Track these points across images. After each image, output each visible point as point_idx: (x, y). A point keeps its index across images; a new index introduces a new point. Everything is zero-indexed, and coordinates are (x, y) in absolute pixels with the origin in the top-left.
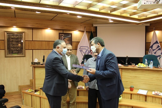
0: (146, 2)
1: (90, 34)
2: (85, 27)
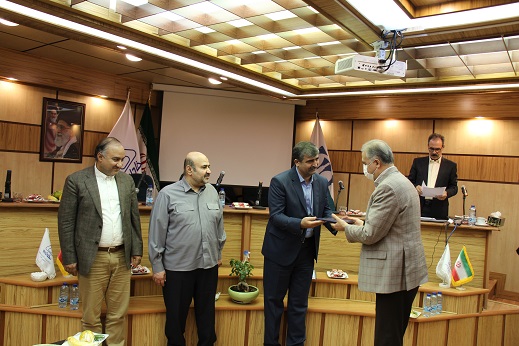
0: (361, 66)
1: (141, 113)
2: (128, 90)
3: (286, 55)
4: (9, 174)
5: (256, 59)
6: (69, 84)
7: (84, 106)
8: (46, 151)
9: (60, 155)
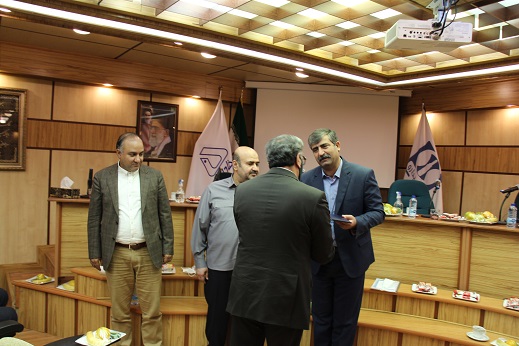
0: (408, 34)
2: (220, 89)
3: (347, 35)
4: (91, 172)
5: (318, 43)
6: (160, 86)
7: (176, 107)
9: (154, 155)
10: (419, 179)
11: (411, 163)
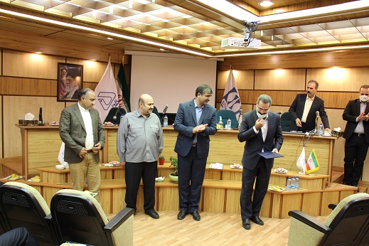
0: (234, 44)
1: (117, 69)
2: (109, 55)
4: (41, 109)
6: (73, 54)
7: (82, 66)
8: (60, 95)
9: (69, 98)
10: (229, 109)
11: (224, 100)
